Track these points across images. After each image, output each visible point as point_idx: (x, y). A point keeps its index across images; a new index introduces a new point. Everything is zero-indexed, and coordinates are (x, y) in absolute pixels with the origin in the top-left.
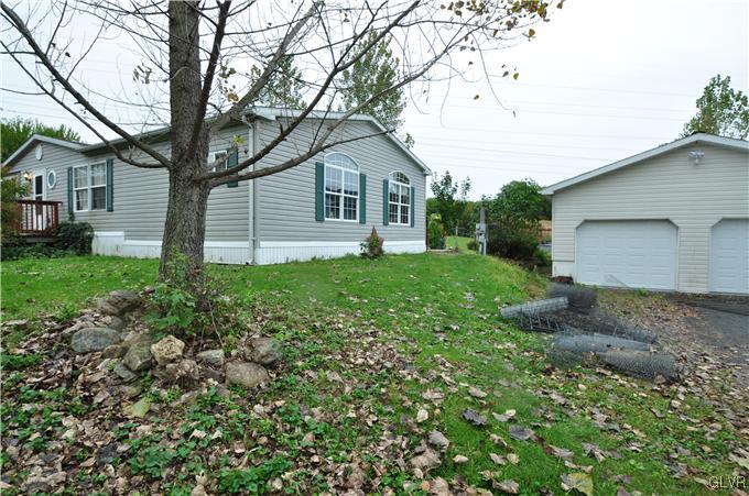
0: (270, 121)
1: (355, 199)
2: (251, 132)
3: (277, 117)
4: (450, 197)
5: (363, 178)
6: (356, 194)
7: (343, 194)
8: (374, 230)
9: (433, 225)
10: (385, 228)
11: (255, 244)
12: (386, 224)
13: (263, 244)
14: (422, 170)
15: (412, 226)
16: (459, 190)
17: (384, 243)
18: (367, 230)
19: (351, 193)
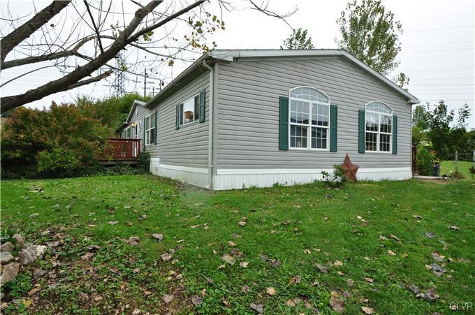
0: (230, 62)
1: (325, 130)
2: (211, 74)
3: (234, 58)
4: (446, 125)
5: (334, 109)
6: (326, 124)
7: (310, 125)
8: (347, 158)
9: (422, 152)
10: (361, 155)
11: (213, 172)
12: (361, 151)
13: (219, 171)
14: (407, 99)
15: (395, 153)
16: (456, 117)
17: (359, 170)
18: (339, 158)
19: (320, 123)
